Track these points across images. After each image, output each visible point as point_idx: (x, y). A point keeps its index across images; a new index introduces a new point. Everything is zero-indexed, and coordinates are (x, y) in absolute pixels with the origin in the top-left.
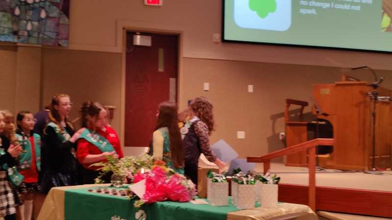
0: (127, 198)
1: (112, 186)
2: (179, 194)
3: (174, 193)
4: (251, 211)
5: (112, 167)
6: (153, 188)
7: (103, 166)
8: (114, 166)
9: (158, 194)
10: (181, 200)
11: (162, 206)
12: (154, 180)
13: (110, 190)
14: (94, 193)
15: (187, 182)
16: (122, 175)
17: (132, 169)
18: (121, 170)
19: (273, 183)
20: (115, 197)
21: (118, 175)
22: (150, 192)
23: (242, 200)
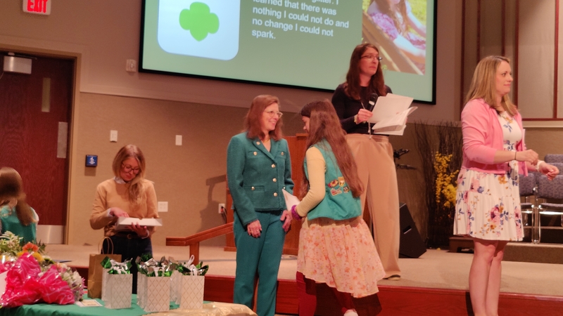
2: (58, 293)
3: (50, 292)
4: (165, 314)
6: (17, 285)
9: (25, 293)
10: (61, 302)
11: (31, 311)
12: (20, 272)
19: (198, 275)
22: (12, 291)
23: (152, 300)
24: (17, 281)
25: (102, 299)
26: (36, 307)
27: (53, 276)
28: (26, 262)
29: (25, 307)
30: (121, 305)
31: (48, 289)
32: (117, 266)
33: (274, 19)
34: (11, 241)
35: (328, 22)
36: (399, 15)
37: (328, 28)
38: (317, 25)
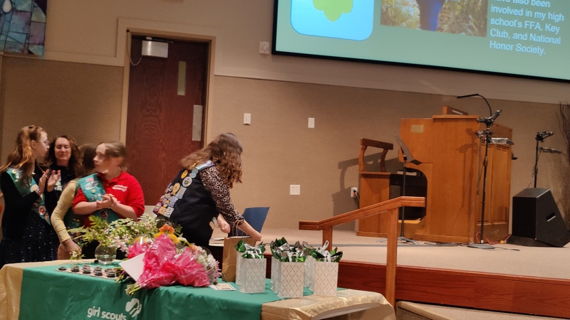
0: (117, 279)
1: (96, 262)
2: (192, 276)
3: (185, 274)
4: (298, 300)
5: (96, 234)
6: (155, 266)
7: (84, 233)
8: (98, 232)
9: (162, 275)
10: (196, 284)
11: (167, 293)
12: (157, 254)
13: (92, 268)
14: (68, 273)
15: (206, 258)
16: (111, 246)
17: (127, 238)
18: (110, 240)
19: (332, 261)
20: (99, 278)
21: (106, 246)
22: (150, 272)
23: (285, 285)
24: (154, 262)
25: (236, 283)
26: (172, 289)
27: (188, 258)
28: (163, 244)
29: (162, 288)
30: (255, 290)
31: (184, 271)
32: (251, 250)
34: (148, 223)
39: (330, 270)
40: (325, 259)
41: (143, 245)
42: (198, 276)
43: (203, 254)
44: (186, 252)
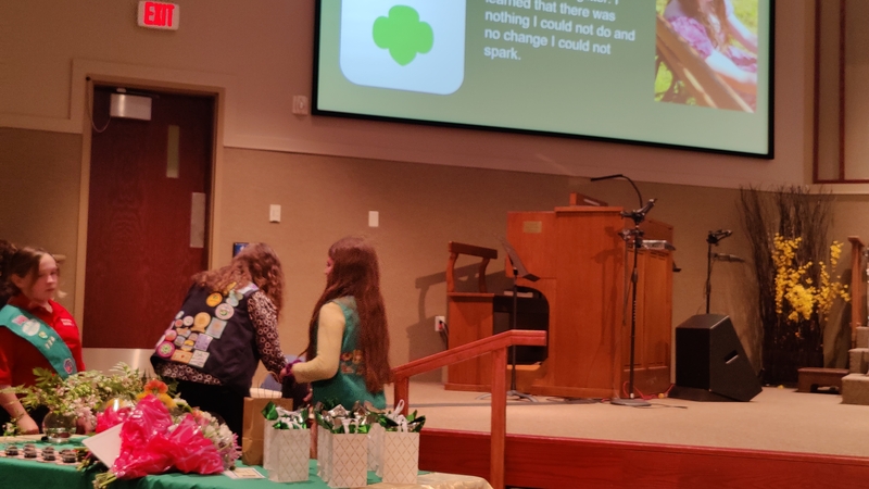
0: (78, 466)
1: (45, 440)
2: (197, 457)
3: (186, 455)
5: (45, 396)
6: (138, 444)
7: (25, 395)
8: (49, 392)
9: (149, 458)
10: (203, 471)
11: (158, 484)
12: (141, 425)
13: (39, 449)
15: (217, 430)
16: (68, 414)
17: (94, 401)
18: (67, 404)
19: (409, 431)
20: (50, 465)
21: (60, 414)
22: (131, 453)
23: (339, 469)
24: (137, 438)
25: (265, 466)
26: (166, 479)
27: (190, 431)
28: (150, 410)
29: (150, 478)
30: (294, 477)
31: (183, 450)
32: (286, 416)
33: (518, 29)
34: (126, 377)
35: (603, 32)
36: (714, 20)
37: (602, 41)
38: (585, 38)
39: (408, 445)
40: (399, 428)
41: (120, 411)
42: (205, 458)
43: (212, 424)
44: (188, 422)
